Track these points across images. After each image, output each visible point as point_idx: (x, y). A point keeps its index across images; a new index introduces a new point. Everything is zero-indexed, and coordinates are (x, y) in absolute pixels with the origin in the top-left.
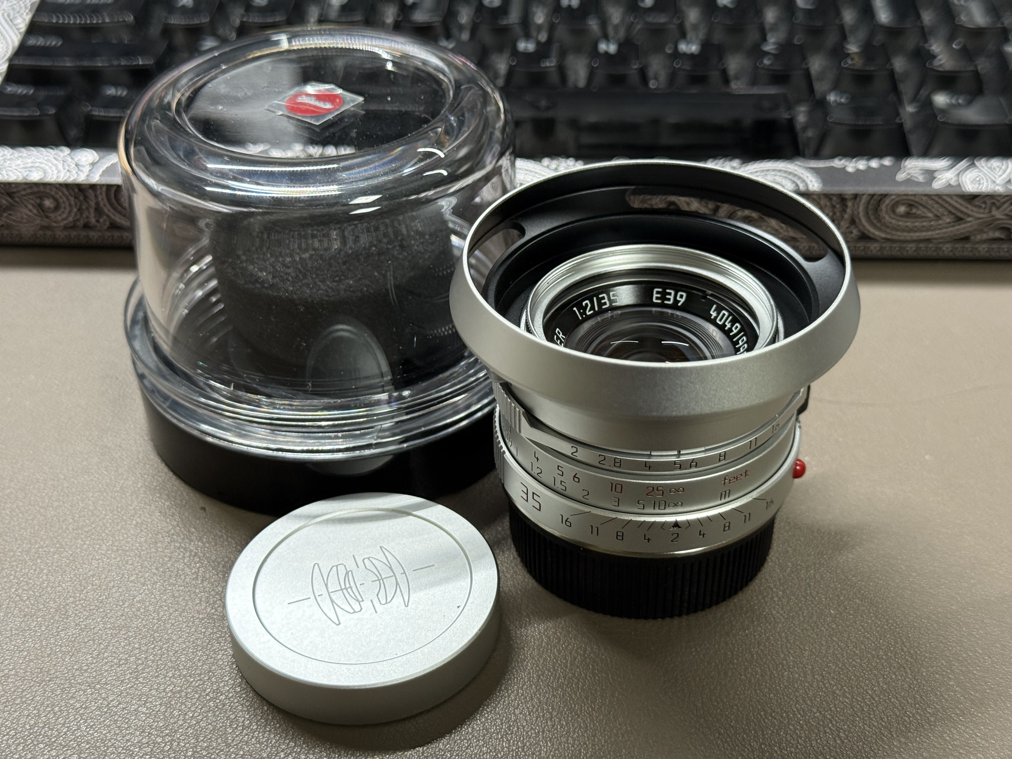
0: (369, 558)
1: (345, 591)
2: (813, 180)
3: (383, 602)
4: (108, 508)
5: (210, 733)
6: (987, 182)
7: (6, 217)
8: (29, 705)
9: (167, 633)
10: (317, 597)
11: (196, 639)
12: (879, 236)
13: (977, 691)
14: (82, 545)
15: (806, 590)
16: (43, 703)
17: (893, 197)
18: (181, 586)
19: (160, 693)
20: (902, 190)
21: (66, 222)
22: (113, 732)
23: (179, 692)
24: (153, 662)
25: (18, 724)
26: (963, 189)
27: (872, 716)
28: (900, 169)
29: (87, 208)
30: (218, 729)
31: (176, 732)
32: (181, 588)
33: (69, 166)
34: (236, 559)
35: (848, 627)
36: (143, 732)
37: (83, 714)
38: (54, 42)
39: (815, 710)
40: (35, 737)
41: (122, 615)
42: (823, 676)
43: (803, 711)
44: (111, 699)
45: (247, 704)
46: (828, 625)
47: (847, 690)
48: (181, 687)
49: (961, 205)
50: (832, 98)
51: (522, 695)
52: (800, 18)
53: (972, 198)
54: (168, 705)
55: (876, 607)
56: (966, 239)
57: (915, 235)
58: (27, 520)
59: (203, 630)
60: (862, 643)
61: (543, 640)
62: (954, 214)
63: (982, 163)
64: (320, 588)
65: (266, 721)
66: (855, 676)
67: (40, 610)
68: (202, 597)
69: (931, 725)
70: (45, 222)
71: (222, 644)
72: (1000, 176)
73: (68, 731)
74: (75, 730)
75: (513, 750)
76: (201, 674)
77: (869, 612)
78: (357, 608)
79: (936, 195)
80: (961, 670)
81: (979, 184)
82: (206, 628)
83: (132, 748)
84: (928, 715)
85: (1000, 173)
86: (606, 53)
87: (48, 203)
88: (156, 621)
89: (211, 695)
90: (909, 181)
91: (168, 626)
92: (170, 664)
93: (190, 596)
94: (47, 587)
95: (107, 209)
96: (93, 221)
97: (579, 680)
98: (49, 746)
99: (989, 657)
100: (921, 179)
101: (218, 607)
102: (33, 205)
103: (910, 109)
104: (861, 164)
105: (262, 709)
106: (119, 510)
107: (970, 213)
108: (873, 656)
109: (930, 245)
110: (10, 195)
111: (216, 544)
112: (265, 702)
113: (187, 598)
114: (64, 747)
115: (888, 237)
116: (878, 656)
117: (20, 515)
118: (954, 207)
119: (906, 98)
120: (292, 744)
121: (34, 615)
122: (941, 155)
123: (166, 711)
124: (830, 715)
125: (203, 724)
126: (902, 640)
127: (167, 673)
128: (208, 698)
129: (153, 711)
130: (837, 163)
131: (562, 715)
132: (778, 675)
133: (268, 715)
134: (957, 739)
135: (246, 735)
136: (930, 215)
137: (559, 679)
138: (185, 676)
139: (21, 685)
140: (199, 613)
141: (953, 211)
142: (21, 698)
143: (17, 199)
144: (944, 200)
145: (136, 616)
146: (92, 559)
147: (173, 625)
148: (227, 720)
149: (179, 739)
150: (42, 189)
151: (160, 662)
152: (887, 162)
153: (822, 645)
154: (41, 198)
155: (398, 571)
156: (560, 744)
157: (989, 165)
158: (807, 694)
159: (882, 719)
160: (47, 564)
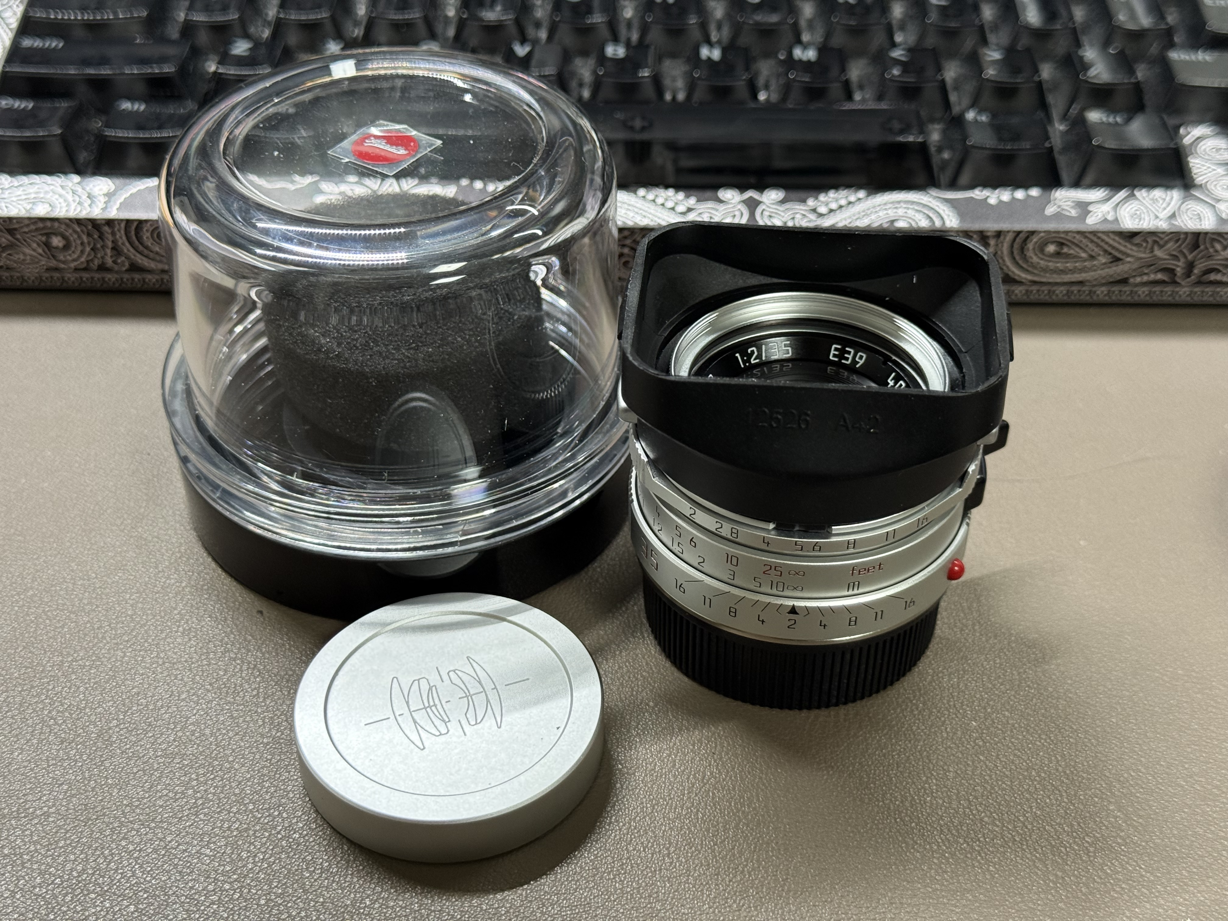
0: (454, 671)
1: (428, 710)
2: (951, 214)
3: (473, 723)
4: (149, 612)
5: (284, 878)
6: (1149, 215)
7: (5, 257)
8: (75, 848)
9: (228, 761)
10: (398, 718)
11: (262, 768)
12: (1026, 279)
13: (1140, 817)
14: (123, 658)
15: (949, 701)
16: (91, 846)
17: (1042, 234)
18: (241, 705)
19: (224, 832)
20: (1051, 226)
21: (76, 263)
22: (173, 878)
23: (246, 830)
24: (214, 794)
25: (63, 871)
26: (1122, 226)
27: (1024, 847)
28: (1050, 202)
29: (102, 247)
30: (293, 873)
31: (245, 877)
32: (241, 708)
33: (80, 197)
34: (303, 673)
35: (996, 744)
36: (208, 877)
37: (138, 858)
38: (55, 43)
39: (961, 841)
40: (85, 886)
41: (174, 740)
42: (970, 802)
43: (949, 841)
44: (169, 839)
45: (325, 843)
46: (974, 742)
47: (996, 817)
48: (248, 824)
49: (1119, 243)
50: (970, 115)
51: (635, 828)
52: (933, 17)
53: (1130, 236)
54: (235, 847)
55: (1027, 720)
56: (1124, 281)
57: (1067, 278)
58: (56, 627)
59: (269, 757)
60: (1013, 763)
61: (656, 764)
62: (1110, 254)
63: (1141, 194)
64: (400, 706)
65: (348, 862)
66: (1006, 800)
67: (79, 735)
68: (265, 717)
69: (1089, 856)
70: (53, 263)
71: (292, 773)
72: (1165, 209)
73: (122, 878)
74: (129, 877)
75: (627, 893)
76: (269, 809)
77: (1020, 727)
78: (444, 731)
79: (1091, 232)
80: (1122, 793)
81: (1140, 220)
82: (273, 755)
83: (197, 897)
84: (1086, 845)
85: (1164, 205)
86: (709, 59)
87: (56, 241)
88: (214, 747)
89: (283, 833)
90: (1059, 216)
91: (228, 752)
92: (233, 798)
93: (251, 717)
94: (85, 708)
95: (127, 248)
96: (109, 261)
97: (698, 810)
98: (101, 895)
99: (1154, 778)
100: (1074, 213)
101: (285, 729)
102: (38, 245)
103: (1060, 126)
104: (1005, 195)
105: (342, 848)
106: (163, 614)
107: (1129, 252)
108: (1025, 778)
109: (1084, 289)
110: (11, 232)
111: (277, 654)
112: (344, 841)
113: (248, 719)
114: (120, 896)
115: (1036, 279)
116: (1030, 776)
117: (48, 621)
118: (1110, 245)
119: (1055, 114)
120: (379, 889)
121: (73, 741)
122: (1095, 185)
123: (232, 853)
124: (979, 846)
125: (276, 867)
126: (1056, 758)
127: (231, 808)
128: (280, 836)
129: (218, 852)
130: (978, 194)
131: (680, 851)
132: (920, 800)
133: (349, 855)
134: (1120, 872)
135: (326, 879)
136: (1084, 255)
137: (675, 809)
138: (251, 811)
139: (64, 825)
140: (262, 736)
141: (1109, 249)
142: (65, 840)
143: (18, 236)
144: (1099, 238)
145: (191, 741)
146: (135, 675)
147: (233, 751)
148: (303, 862)
149: (249, 885)
150: (49, 224)
151: (222, 795)
152: (1034, 192)
153: (968, 765)
154: (48, 235)
155: (489, 686)
156: (679, 884)
157: (1151, 196)
158: (953, 823)
159: (1035, 850)
160: (82, 680)
